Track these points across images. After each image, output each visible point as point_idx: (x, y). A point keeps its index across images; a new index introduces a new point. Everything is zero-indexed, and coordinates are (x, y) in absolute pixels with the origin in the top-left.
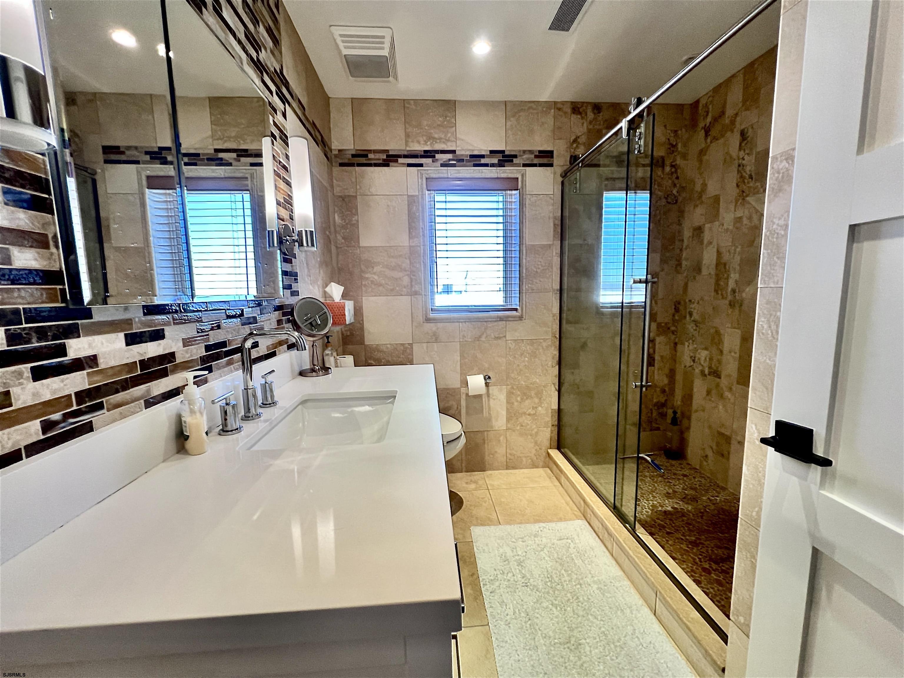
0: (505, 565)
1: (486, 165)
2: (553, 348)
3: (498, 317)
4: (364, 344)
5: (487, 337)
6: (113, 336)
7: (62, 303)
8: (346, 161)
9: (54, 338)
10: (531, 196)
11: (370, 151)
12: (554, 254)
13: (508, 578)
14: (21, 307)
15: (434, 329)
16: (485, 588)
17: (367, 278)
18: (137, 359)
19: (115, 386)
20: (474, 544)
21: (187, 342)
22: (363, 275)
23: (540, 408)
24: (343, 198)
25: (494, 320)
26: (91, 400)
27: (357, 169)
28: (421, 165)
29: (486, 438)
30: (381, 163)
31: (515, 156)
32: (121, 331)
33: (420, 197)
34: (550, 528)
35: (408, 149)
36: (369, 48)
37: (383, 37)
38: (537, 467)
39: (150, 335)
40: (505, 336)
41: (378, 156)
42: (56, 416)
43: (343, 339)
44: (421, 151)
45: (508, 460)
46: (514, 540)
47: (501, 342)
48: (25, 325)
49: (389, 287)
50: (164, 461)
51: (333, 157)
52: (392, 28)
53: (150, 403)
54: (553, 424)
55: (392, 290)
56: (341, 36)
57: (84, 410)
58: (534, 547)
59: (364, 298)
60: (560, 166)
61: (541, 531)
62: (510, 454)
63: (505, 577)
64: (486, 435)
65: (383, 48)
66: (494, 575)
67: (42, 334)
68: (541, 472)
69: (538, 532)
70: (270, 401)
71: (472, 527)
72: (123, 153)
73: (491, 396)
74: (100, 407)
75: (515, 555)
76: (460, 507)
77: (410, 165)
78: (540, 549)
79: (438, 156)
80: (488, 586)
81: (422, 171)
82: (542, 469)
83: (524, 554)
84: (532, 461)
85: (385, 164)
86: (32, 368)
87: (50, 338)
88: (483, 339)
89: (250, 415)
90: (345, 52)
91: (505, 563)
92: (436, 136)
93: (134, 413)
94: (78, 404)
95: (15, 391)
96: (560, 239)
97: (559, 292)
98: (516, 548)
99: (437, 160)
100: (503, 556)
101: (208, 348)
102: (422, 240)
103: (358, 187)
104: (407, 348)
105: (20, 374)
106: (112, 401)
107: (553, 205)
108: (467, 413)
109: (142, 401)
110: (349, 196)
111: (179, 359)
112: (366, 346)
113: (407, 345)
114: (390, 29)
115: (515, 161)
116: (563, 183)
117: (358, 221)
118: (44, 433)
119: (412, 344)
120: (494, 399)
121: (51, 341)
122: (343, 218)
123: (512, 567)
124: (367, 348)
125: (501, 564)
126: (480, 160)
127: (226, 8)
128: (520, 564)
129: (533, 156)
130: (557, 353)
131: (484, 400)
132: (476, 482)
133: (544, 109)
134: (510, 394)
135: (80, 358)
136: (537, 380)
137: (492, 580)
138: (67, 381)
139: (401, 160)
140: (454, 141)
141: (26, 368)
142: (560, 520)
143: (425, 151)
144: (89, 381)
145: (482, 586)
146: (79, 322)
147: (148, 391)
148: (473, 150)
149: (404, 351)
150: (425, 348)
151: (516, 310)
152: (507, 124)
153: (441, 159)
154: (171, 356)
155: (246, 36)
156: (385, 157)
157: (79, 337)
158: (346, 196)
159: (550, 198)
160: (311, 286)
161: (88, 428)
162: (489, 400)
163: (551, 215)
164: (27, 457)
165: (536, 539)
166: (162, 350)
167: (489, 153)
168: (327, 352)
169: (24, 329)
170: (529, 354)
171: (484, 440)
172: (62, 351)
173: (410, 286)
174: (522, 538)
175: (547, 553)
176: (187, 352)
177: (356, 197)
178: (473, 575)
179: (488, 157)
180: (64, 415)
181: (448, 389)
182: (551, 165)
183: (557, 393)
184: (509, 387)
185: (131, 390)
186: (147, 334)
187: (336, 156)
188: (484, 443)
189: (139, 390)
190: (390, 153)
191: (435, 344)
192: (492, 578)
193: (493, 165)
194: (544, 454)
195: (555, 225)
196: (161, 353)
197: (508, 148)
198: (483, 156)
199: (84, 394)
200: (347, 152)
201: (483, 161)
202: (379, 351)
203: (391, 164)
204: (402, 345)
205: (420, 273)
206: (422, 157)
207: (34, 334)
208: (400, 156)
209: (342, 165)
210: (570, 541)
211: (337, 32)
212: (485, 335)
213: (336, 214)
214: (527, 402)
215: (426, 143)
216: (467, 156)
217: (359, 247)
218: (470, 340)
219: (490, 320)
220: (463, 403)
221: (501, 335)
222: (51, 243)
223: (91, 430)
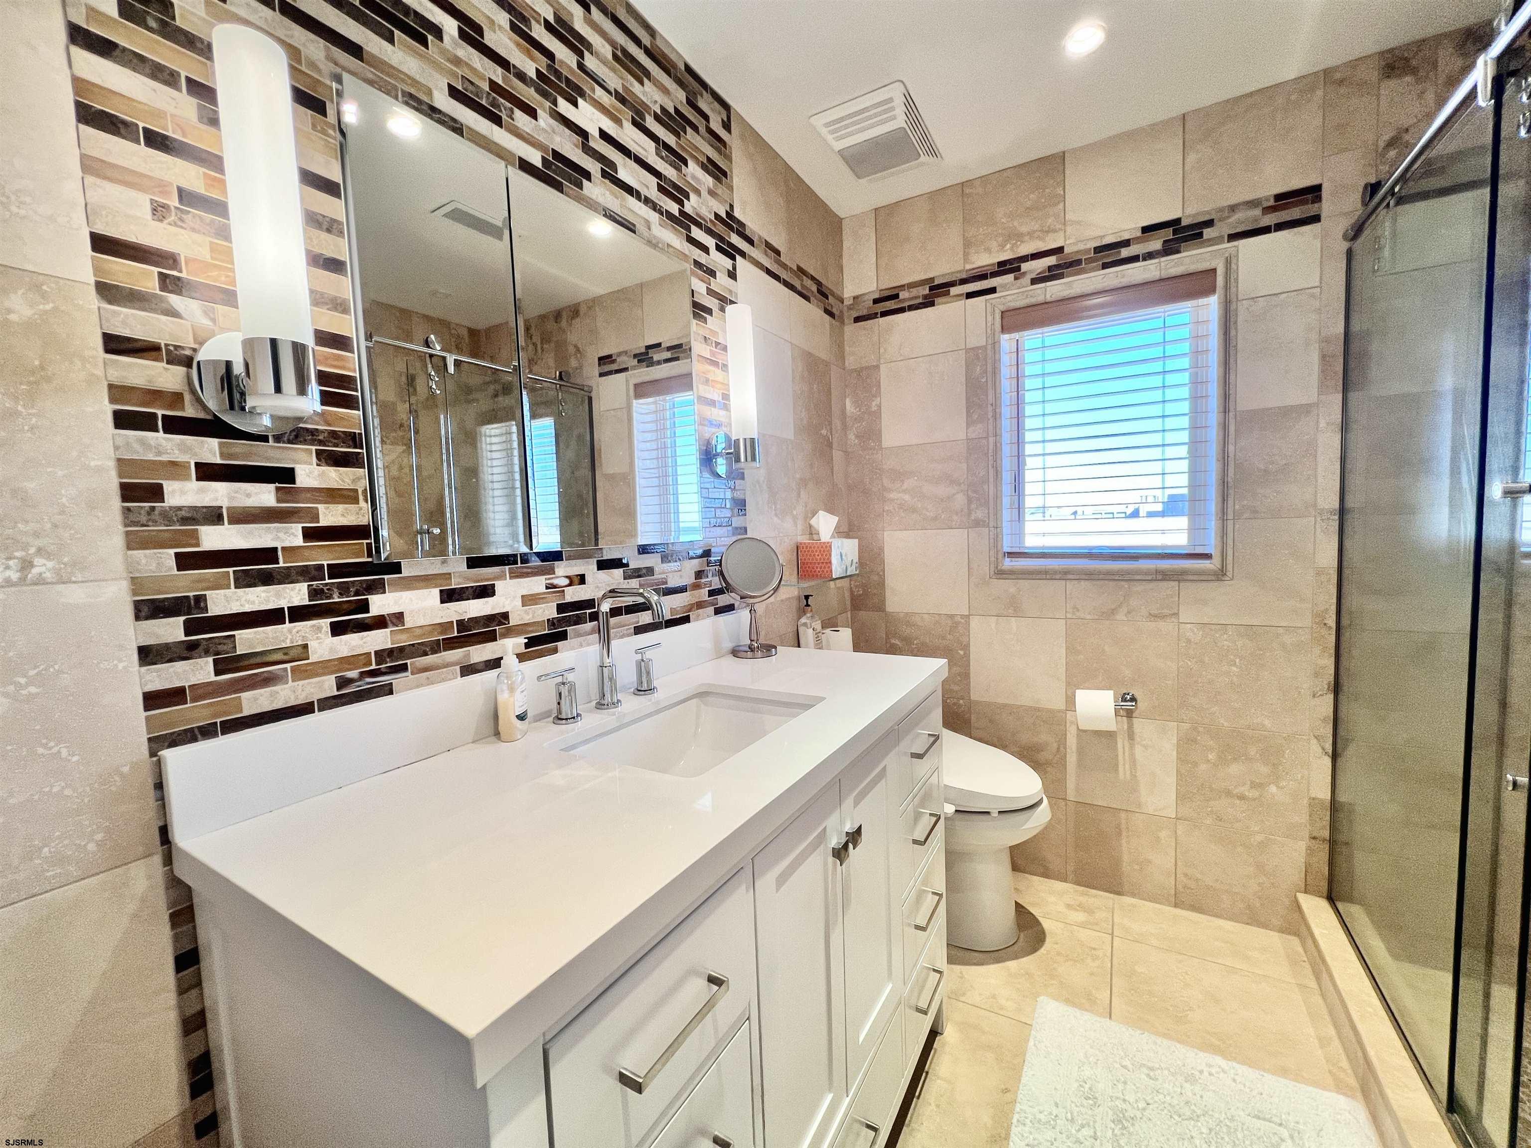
0: (1082, 1106)
1: (1134, 259)
2: (1317, 651)
3: (1157, 571)
4: (884, 610)
5: (1129, 612)
6: (426, 592)
7: (368, 557)
8: (865, 312)
9: (357, 593)
10: (1251, 302)
11: (902, 287)
12: (1322, 424)
13: (1080, 1135)
14: (325, 563)
15: (1012, 590)
16: (1019, 1129)
17: (893, 500)
18: (455, 618)
19: (423, 648)
20: (1033, 1032)
21: (528, 600)
22: (886, 494)
23: (1273, 789)
24: (859, 372)
25: (1150, 578)
26: (392, 661)
27: (882, 320)
28: (993, 290)
29: (1123, 826)
30: (921, 304)
31: (1209, 223)
32: (436, 587)
33: (989, 347)
34: (1238, 1079)
35: (968, 267)
36: (872, 126)
37: (891, 100)
38: (1265, 926)
39: (474, 592)
40: (1176, 614)
41: (915, 292)
42: (353, 674)
43: (852, 599)
44: (993, 265)
45: (1180, 887)
46: (1127, 1063)
47: (1167, 626)
48: (327, 581)
49: (928, 514)
50: (473, 742)
51: (845, 308)
52: (904, 80)
53: (468, 670)
54: (1315, 834)
55: (935, 519)
56: (827, 125)
57: (384, 670)
58: (1175, 1102)
59: (885, 533)
60: (1345, 214)
61: (1210, 1074)
62: (1186, 875)
63: (1074, 1132)
64: (1123, 821)
65: (894, 118)
66: (1051, 1114)
67: (344, 589)
68: (1274, 939)
69: (1201, 1072)
70: (645, 687)
71: (1042, 998)
72: (614, 361)
73: (1137, 739)
74: (403, 668)
75: (1117, 1098)
76: (1034, 950)
77: (970, 295)
78: (1188, 1113)
79: (1025, 267)
80: (1027, 1129)
81: (993, 301)
82: (1276, 934)
83: (1142, 1105)
84: (1249, 907)
85: (928, 303)
86: (331, 623)
87: (352, 594)
88: (1121, 616)
89: (606, 702)
90: (839, 146)
91: (1085, 1102)
92: (1024, 229)
93: (444, 680)
94: (377, 664)
95: (313, 645)
96: (1340, 388)
97: (1337, 517)
98: (1125, 1083)
99: (1025, 273)
100: (1087, 1086)
101: (561, 608)
102: (991, 427)
103: (882, 350)
104: (958, 623)
105: (319, 629)
106: (417, 664)
107: (1319, 311)
108: (1080, 763)
109: (458, 668)
110: (867, 368)
111: (513, 621)
112: (887, 614)
113: (958, 619)
114: (897, 83)
115: (1208, 233)
116: (1350, 254)
117: (879, 407)
118: (338, 689)
119: (968, 616)
120: (1146, 747)
121: (354, 596)
122: (857, 403)
123: (1098, 1119)
124: (889, 619)
125: (1074, 1099)
126: (1120, 252)
127: (625, 165)
128: (1120, 1121)
129: (1258, 212)
130: (1330, 662)
131: (1120, 745)
132: (1090, 911)
133: (1293, 97)
134: (1186, 743)
135: (383, 616)
136: (1267, 722)
137: (1039, 1121)
138: (368, 638)
139: (954, 291)
140: (1060, 229)
141: (325, 623)
142: (1283, 1072)
143: (1001, 264)
144: (391, 640)
145: (1014, 1121)
146: (386, 577)
147: (468, 655)
148: (1102, 237)
149: (955, 626)
150: (993, 626)
151: (1207, 556)
152: (1188, 160)
153: (1031, 271)
154: (505, 616)
155: (661, 189)
156: (927, 291)
157: (384, 592)
158: (862, 369)
159: (1313, 296)
160: (775, 519)
161: (388, 690)
162: (1132, 747)
163: (1314, 336)
164: (320, 710)
165: (1187, 1085)
166: (490, 609)
167: (1139, 234)
168: (803, 620)
169: (326, 584)
170: (1241, 658)
171: (1118, 826)
172: (364, 607)
173: (966, 510)
174: (1151, 1069)
175: (1205, 1130)
176: (527, 613)
177: (877, 367)
178: (1006, 1091)
179: (1137, 240)
180: (362, 673)
181: (1038, 709)
182: (1316, 219)
183: (1328, 761)
184: (1186, 726)
185: (443, 653)
186: (470, 591)
187: (850, 308)
188: (1119, 834)
189: (456, 655)
190: (936, 283)
191: (1013, 619)
192: (1042, 1117)
193: (1150, 256)
194: (1287, 902)
195: (1323, 357)
196: (489, 613)
197: (1190, 211)
198: (1126, 243)
199: (385, 654)
200: (867, 297)
201: (1125, 253)
202: (909, 624)
203: (937, 300)
204: (952, 616)
205: (986, 487)
206: (994, 274)
207: (335, 590)
208: (952, 284)
209: (857, 320)
210: (1285, 1134)
211: (819, 122)
212: (1124, 609)
213: (848, 401)
214: (1235, 769)
215: (1002, 246)
216: (1087, 251)
217: (882, 448)
218: (1088, 617)
219: (1138, 577)
220: (1072, 741)
221: (1166, 612)
222: (361, 497)
223: (391, 692)
